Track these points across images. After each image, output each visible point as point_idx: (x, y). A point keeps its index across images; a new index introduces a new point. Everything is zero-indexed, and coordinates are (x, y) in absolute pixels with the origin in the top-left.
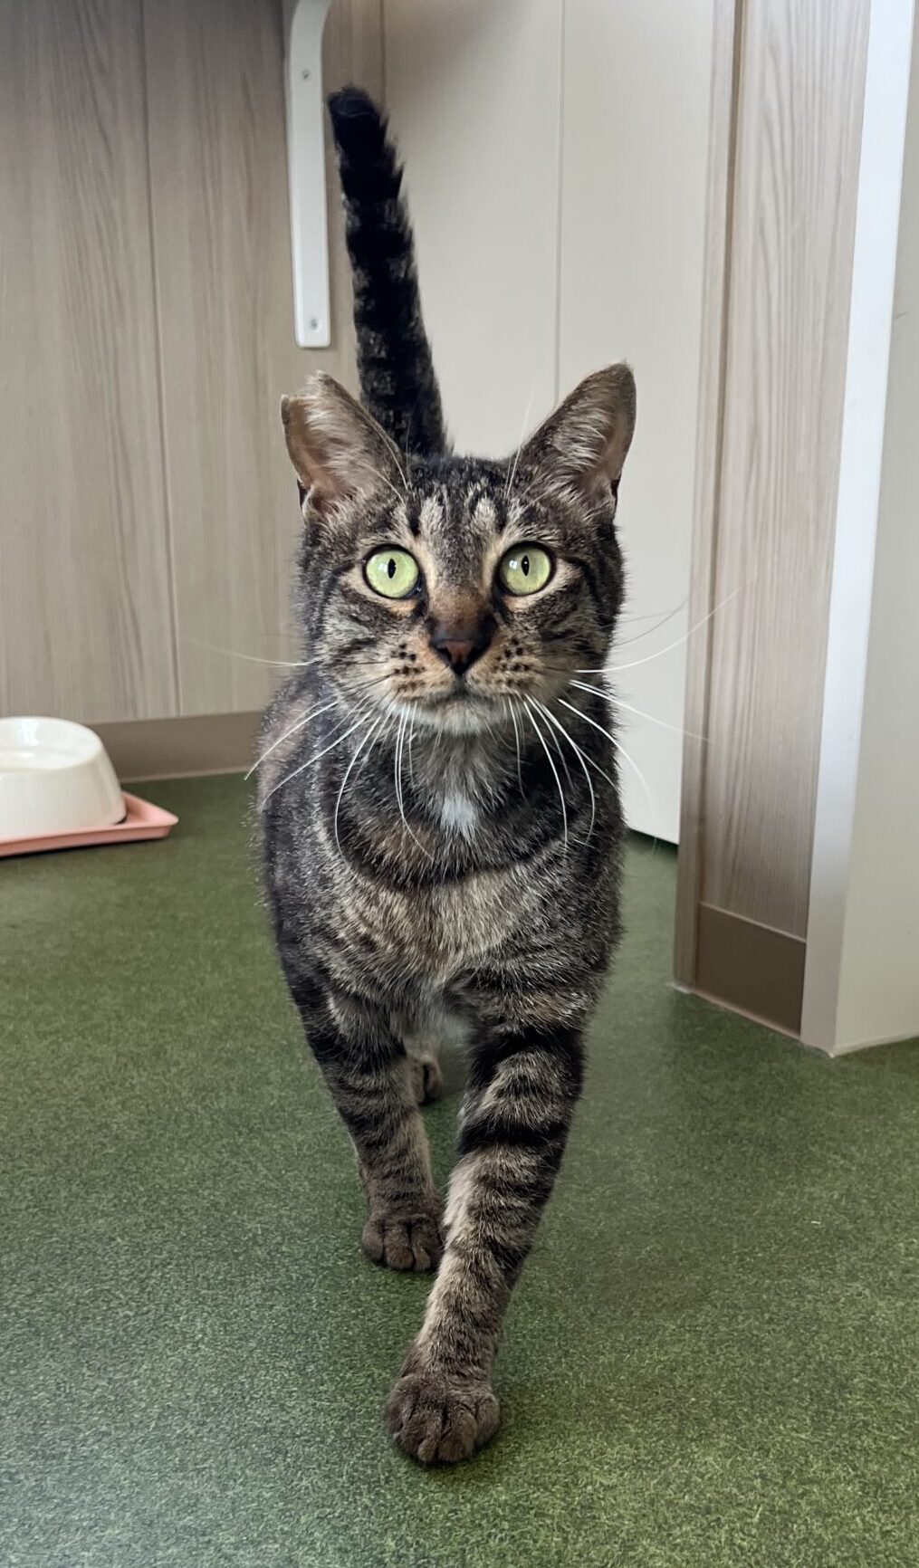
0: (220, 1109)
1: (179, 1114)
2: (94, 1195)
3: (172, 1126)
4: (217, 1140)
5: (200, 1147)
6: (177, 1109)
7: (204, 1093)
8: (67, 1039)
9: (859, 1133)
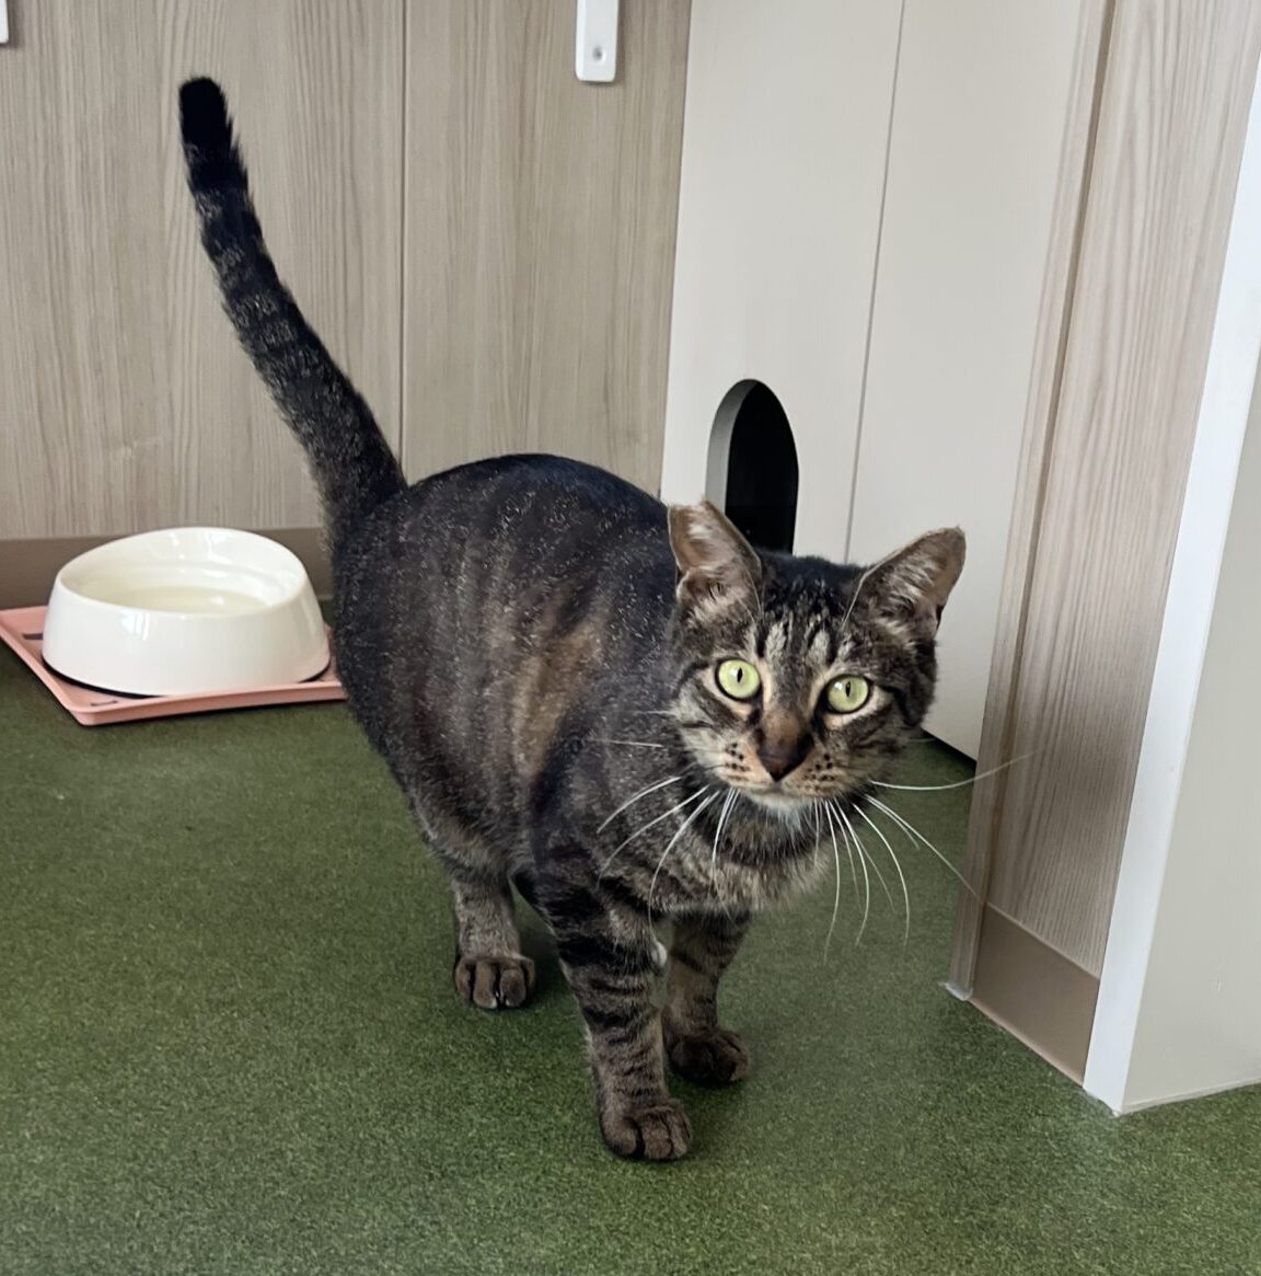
0: (410, 1139)
1: (363, 1142)
2: (262, 1258)
3: (354, 1160)
4: (404, 1186)
5: (384, 1195)
6: (361, 1135)
7: (394, 1113)
8: (243, 1016)
9: (1132, 1235)
